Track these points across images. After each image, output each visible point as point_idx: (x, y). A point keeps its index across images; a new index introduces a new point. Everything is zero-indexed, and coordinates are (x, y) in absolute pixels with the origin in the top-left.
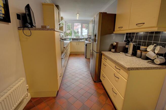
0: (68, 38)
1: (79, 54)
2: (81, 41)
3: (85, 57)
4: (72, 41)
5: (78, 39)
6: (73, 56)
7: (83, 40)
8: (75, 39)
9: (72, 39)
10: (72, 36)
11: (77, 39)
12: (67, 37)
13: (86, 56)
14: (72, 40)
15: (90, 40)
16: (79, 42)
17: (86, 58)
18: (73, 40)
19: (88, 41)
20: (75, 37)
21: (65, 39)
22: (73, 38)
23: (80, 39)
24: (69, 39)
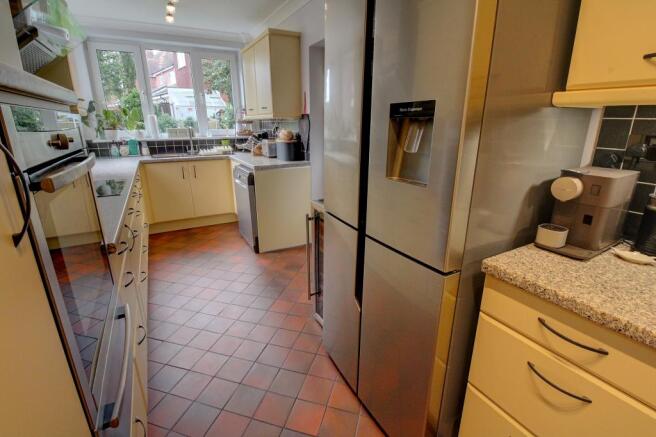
0: (118, 139)
1: (206, 230)
2: (203, 153)
3: (252, 244)
4: (148, 158)
5: (187, 142)
6: (177, 249)
7: (216, 150)
8: (169, 143)
9: (149, 144)
10: (142, 127)
11: (180, 147)
12: (115, 136)
13: (256, 240)
14: (145, 150)
15: (260, 148)
16: (196, 160)
17: (256, 249)
18: (153, 151)
19: (247, 151)
20: (165, 136)
21: (102, 151)
22: (153, 138)
23: (195, 142)
24: (124, 149)
